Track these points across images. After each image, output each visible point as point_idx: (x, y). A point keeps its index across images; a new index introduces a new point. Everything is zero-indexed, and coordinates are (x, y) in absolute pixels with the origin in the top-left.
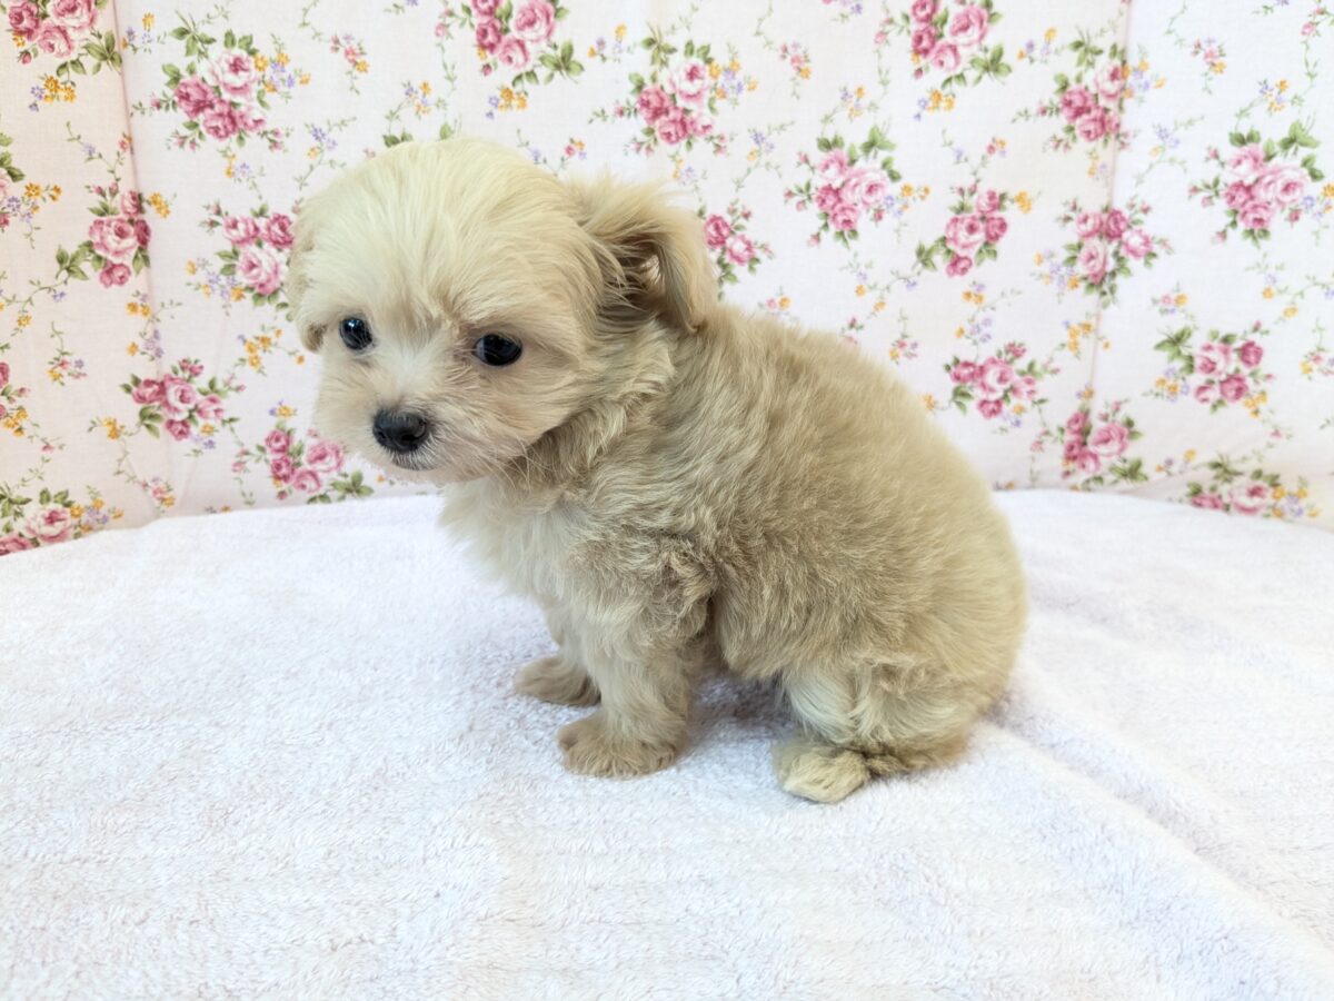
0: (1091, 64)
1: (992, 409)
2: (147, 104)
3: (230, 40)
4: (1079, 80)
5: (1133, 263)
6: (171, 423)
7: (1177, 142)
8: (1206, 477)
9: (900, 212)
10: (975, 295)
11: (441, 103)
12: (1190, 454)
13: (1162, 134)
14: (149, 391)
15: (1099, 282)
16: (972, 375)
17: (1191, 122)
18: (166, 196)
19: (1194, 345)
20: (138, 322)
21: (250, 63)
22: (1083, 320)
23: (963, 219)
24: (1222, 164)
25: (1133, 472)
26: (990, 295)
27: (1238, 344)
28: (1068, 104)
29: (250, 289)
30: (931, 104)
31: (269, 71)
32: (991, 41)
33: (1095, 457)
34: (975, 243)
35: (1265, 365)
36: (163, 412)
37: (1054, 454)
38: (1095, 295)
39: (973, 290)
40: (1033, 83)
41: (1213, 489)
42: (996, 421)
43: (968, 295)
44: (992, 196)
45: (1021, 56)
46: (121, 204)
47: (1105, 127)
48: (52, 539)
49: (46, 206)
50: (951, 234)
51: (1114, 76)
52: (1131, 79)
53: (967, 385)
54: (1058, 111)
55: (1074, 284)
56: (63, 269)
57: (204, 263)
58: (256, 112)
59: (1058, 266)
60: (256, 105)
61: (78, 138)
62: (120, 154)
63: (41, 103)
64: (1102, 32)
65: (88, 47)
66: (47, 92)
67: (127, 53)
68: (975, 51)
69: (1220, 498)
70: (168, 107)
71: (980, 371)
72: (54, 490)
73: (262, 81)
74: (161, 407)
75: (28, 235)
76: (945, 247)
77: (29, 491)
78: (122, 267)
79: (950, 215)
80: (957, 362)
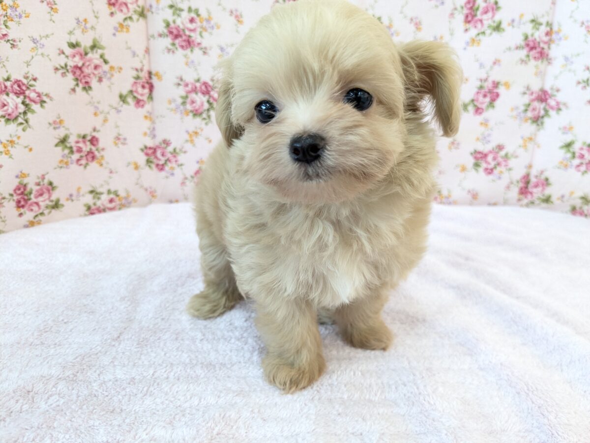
0: (538, 29)
1: (489, 171)
2: (156, 35)
3: (190, 10)
4: (532, 35)
5: (552, 113)
6: (157, 165)
7: (572, 63)
8: (578, 203)
10: (485, 123)
12: (572, 193)
13: (566, 59)
14: (150, 152)
15: (537, 120)
16: (481, 158)
17: (578, 55)
18: (161, 72)
19: (576, 147)
20: (147, 123)
21: (197, 19)
22: (529, 136)
23: (480, 92)
25: (547, 200)
26: (491, 124)
28: (528, 45)
29: (192, 111)
30: (470, 44)
31: (205, 24)
32: (497, 18)
33: (531, 193)
34: (485, 102)
36: (155, 161)
37: (514, 192)
38: (534, 126)
39: (483, 122)
40: (514, 36)
41: (581, 208)
42: (491, 177)
43: (482, 124)
44: (494, 82)
45: (509, 25)
46: (144, 75)
47: (542, 55)
48: (111, 209)
49: (116, 75)
50: (476, 98)
51: (547, 34)
52: (554, 36)
53: (480, 161)
54: (523, 48)
55: (526, 120)
56: (121, 101)
57: (174, 100)
58: (199, 40)
59: (520, 113)
60: (199, 37)
61: (129, 48)
62: (144, 55)
63: (117, 34)
64: (543, 16)
65: (135, 11)
66: (119, 29)
67: (149, 14)
68: (490, 22)
69: (583, 212)
70: (164, 37)
71: (485, 156)
72: (113, 190)
73: (202, 27)
74: (154, 158)
75: (109, 87)
76: (473, 104)
77: (104, 190)
78: (143, 101)
79: (476, 90)
80: (476, 152)
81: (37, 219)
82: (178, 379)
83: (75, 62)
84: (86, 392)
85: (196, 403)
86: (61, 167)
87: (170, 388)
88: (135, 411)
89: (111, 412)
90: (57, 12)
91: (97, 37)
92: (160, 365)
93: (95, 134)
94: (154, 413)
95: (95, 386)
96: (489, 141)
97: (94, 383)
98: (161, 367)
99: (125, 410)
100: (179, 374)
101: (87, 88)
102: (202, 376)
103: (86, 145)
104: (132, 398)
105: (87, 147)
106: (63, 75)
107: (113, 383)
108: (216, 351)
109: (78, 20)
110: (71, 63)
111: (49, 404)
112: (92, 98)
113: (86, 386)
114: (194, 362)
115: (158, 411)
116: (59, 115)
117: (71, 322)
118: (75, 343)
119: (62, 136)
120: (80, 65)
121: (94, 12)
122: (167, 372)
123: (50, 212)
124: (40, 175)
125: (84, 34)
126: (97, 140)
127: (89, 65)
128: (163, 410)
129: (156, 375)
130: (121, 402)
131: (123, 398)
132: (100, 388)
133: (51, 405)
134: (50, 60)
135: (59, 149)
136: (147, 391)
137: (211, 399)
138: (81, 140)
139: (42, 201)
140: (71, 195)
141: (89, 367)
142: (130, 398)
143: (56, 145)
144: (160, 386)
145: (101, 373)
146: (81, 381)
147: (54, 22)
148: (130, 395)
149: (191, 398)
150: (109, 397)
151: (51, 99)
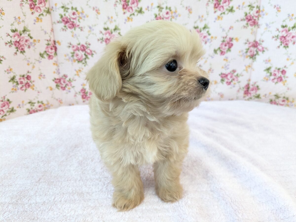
0: (252, 10)
1: (229, 83)
2: (56, 22)
4: (249, 13)
5: (260, 53)
6: (62, 87)
7: (270, 27)
8: (273, 98)
9: (210, 42)
10: (226, 59)
11: (115, 21)
12: (270, 93)
13: (267, 25)
14: (57, 81)
15: (253, 57)
16: (225, 76)
17: (273, 23)
18: (60, 41)
19: (272, 70)
20: (55, 67)
21: (76, 13)
22: (248, 65)
23: (223, 44)
24: (279, 32)
25: (258, 97)
26: (229, 59)
27: (281, 70)
28: (247, 18)
29: (77, 60)
30: (217, 19)
31: (80, 15)
32: (231, 5)
33: (250, 93)
34: (226, 49)
35: (287, 74)
36: (60, 85)
37: (242, 93)
38: (251, 60)
39: (225, 59)
40: (240, 14)
41: (275, 100)
42: (230, 86)
43: (224, 60)
44: (230, 38)
45: (237, 8)
46: (51, 43)
47: (255, 23)
48: (40, 110)
49: (37, 44)
50: (221, 47)
51: (257, 12)
52: (261, 13)
53: (224, 78)
54: (245, 20)
55: (247, 57)
56: (41, 56)
57: (68, 55)
58: (78, 23)
59: (244, 53)
60: (78, 22)
61: (43, 30)
62: (51, 33)
63: (36, 23)
64: (255, 3)
65: (44, 11)
66: (37, 21)
67: (52, 12)
68: (227, 7)
69: (276, 102)
70: (60, 23)
71: (227, 76)
72: (40, 101)
73: (79, 17)
74: (60, 84)
75: (34, 50)
76: (220, 50)
77: (36, 101)
78: (52, 56)
79: (221, 43)
80: (222, 74)
81: (3, 118)
82: (66, 201)
83: (15, 39)
84: (22, 210)
85: (73, 214)
86: (13, 92)
87: (62, 206)
88: (44, 218)
89: (33, 220)
90: (4, 15)
91: (26, 26)
92: (57, 194)
93: (29, 74)
94: (53, 220)
95: (26, 206)
96: (228, 68)
97: (26, 205)
98: (58, 196)
99: (40, 218)
100: (67, 199)
101: (23, 51)
102: (77, 199)
103: (25, 80)
104: (43, 212)
105: (25, 81)
106: (10, 46)
107: (35, 205)
108: (86, 185)
109: (15, 17)
110: (13, 40)
111: (4, 216)
112: (26, 56)
113: (22, 206)
114: (74, 192)
115: (55, 218)
116: (9, 66)
117: (17, 173)
118: (18, 184)
119: (12, 76)
120: (18, 40)
121: (23, 13)
122: (61, 198)
123: (9, 114)
124: (3, 97)
125: (19, 25)
126: (30, 77)
127: (23, 40)
128: (57, 218)
129: (56, 199)
130: (38, 214)
131: (39, 212)
132: (28, 207)
133: (5, 217)
134: (3, 39)
135: (11, 83)
136: (50, 208)
137: (80, 211)
138: (22, 78)
139: (5, 109)
140: (19, 105)
141: (24, 196)
142: (42, 212)
143: (10, 81)
144: (57, 205)
145: (30, 199)
146: (20, 204)
147: (3, 20)
148: (42, 211)
149: (71, 211)
150: (32, 212)
151: (5, 59)
